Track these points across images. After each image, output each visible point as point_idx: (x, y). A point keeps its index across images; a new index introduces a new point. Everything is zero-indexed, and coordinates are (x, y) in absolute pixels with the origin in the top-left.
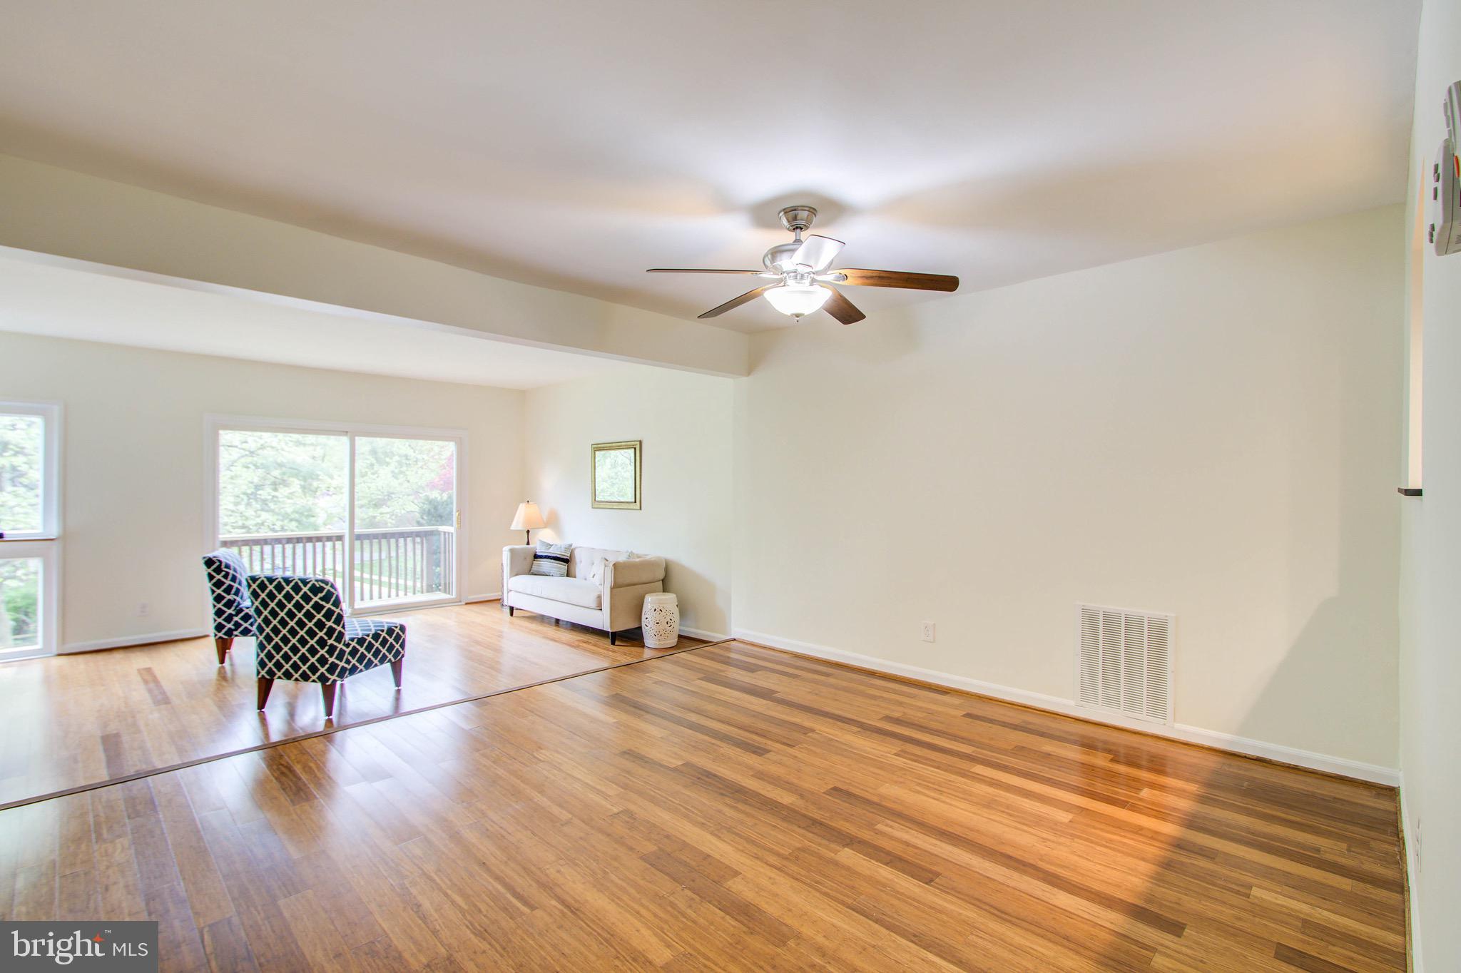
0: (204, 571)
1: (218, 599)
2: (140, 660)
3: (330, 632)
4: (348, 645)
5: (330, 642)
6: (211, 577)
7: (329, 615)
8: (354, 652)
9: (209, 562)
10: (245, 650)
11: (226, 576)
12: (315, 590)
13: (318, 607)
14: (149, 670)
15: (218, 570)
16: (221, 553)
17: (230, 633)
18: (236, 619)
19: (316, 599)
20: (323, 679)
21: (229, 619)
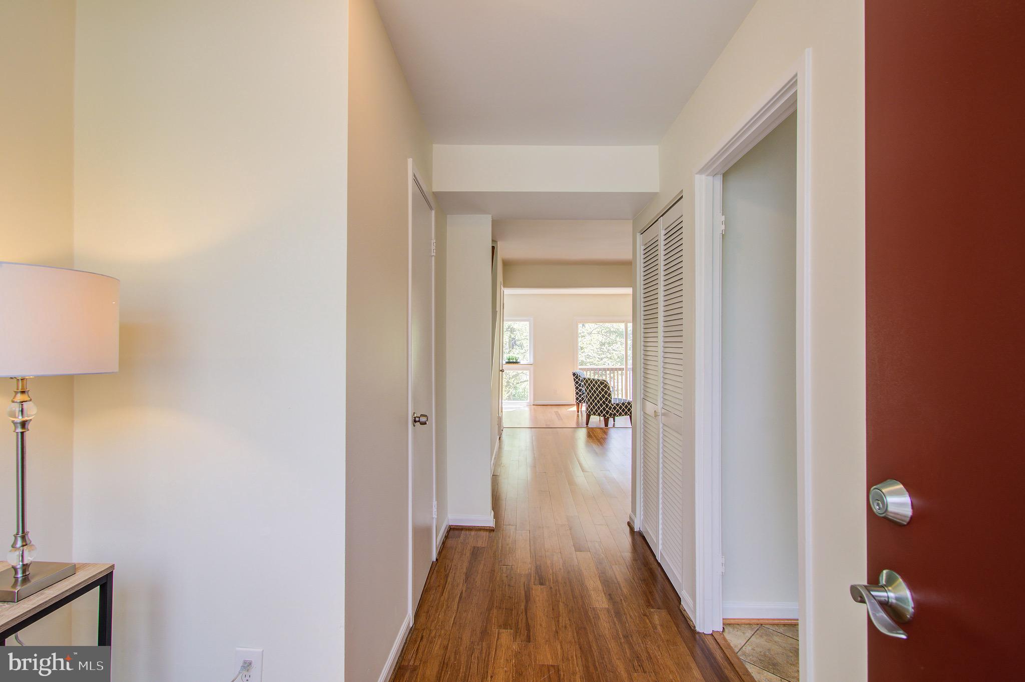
0: (572, 377)
1: (577, 388)
2: (555, 409)
3: (607, 399)
4: (613, 405)
5: (606, 403)
6: (575, 380)
7: (606, 393)
8: (615, 408)
9: (574, 374)
10: (584, 407)
11: (579, 380)
12: (602, 383)
13: (602, 390)
14: (557, 412)
15: (577, 377)
16: (577, 371)
17: (580, 401)
18: (582, 396)
19: (602, 387)
20: (604, 416)
21: (580, 396)
